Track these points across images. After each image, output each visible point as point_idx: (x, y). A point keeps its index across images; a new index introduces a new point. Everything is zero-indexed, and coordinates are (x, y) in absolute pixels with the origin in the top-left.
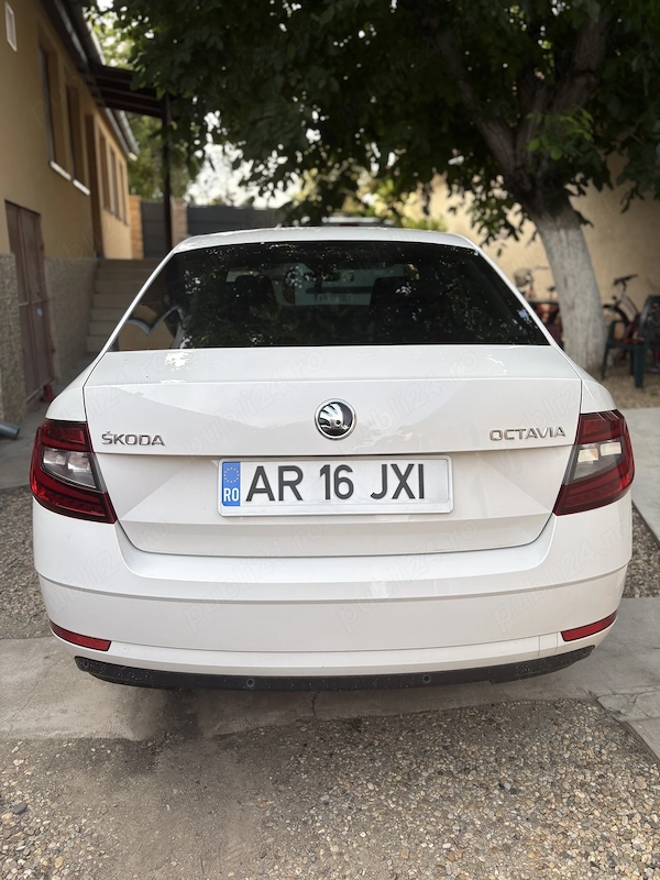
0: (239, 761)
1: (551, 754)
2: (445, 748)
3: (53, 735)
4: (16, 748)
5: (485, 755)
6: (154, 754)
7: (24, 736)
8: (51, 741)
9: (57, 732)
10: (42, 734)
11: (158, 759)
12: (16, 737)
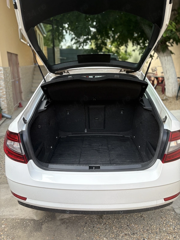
0: (66, 228)
1: (160, 229)
2: (128, 226)
3: (14, 217)
4: (3, 221)
5: (140, 229)
6: (42, 225)
7: (6, 217)
8: (13, 219)
9: (15, 216)
10: (11, 217)
11: (43, 226)
12: (4, 217)
